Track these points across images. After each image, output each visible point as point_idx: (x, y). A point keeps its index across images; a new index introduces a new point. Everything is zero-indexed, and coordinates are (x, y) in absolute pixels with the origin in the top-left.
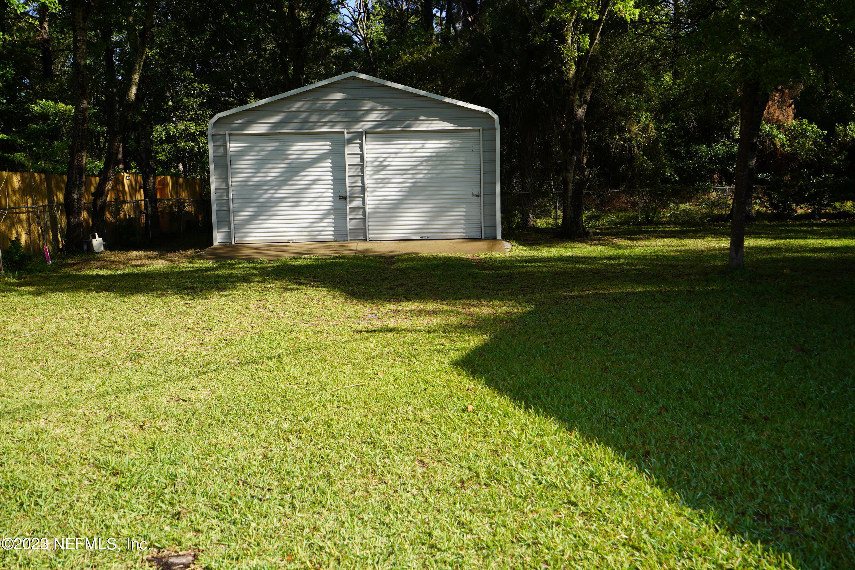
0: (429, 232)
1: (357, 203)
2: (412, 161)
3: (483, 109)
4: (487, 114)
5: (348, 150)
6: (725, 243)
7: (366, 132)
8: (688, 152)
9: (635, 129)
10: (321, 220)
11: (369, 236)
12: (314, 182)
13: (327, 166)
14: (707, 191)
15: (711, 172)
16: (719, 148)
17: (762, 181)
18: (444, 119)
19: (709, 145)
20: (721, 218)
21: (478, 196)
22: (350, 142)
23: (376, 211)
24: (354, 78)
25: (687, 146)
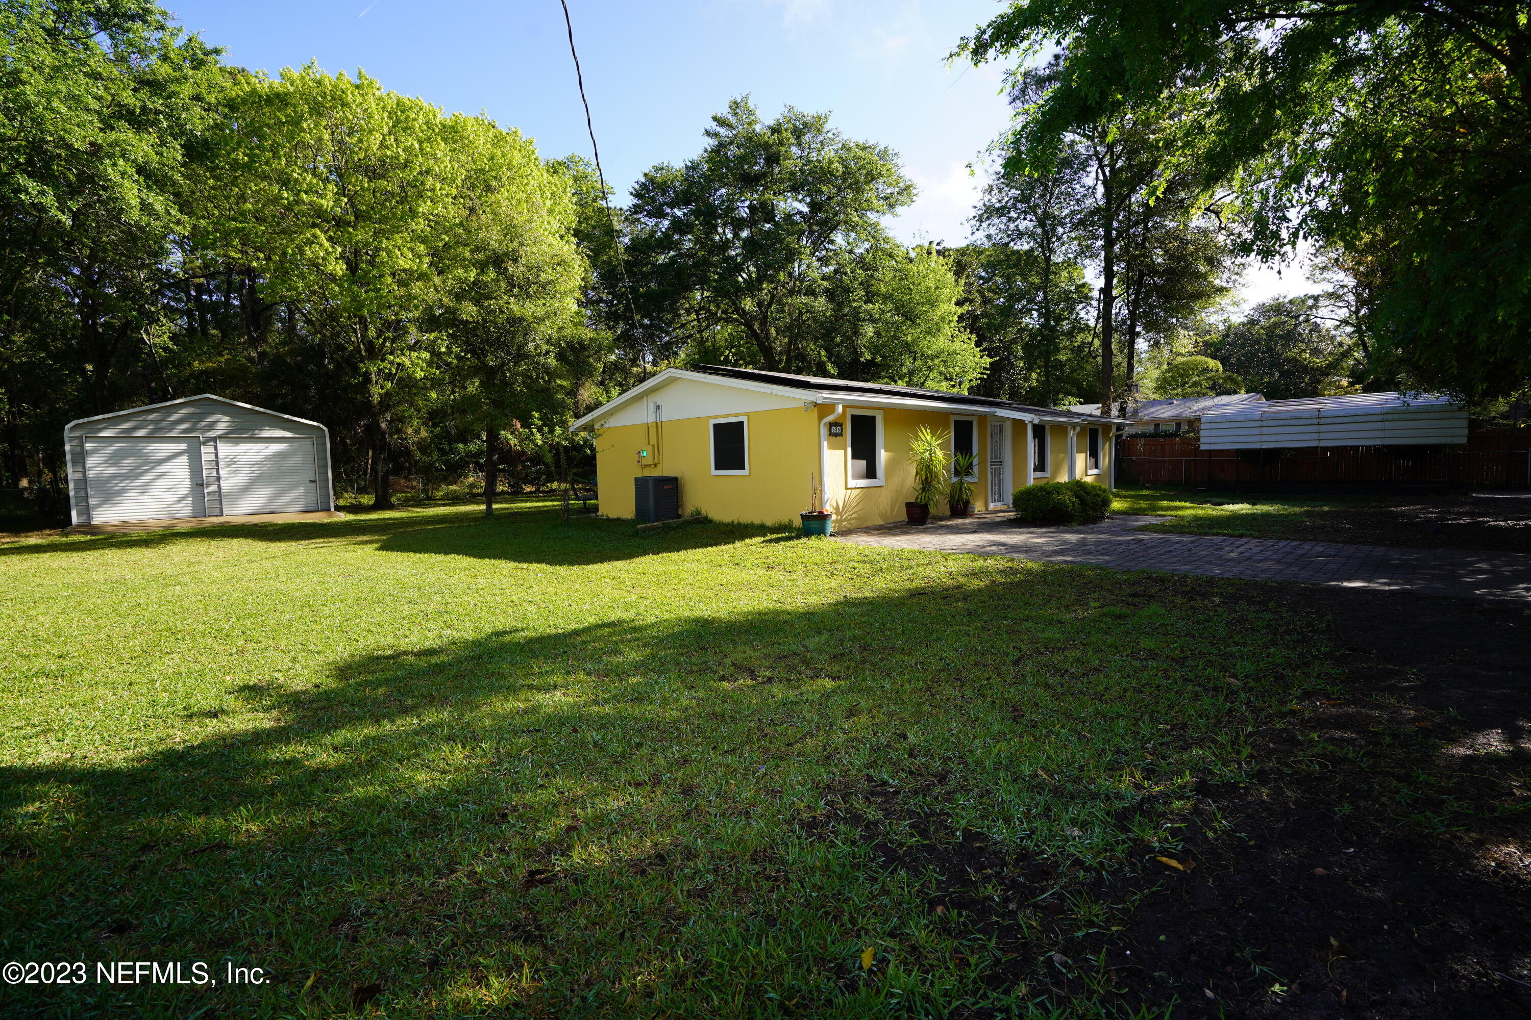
0: (271, 508)
1: (213, 488)
2: (258, 458)
3: (315, 424)
4: (318, 427)
5: (204, 449)
6: (483, 507)
7: (220, 437)
8: (451, 448)
9: (409, 431)
10: (179, 501)
11: (225, 513)
12: (164, 474)
13: (184, 459)
14: (466, 476)
15: (468, 463)
16: (473, 447)
17: (503, 470)
18: (284, 429)
19: (466, 444)
20: (478, 495)
21: (315, 481)
22: (204, 443)
23: (229, 494)
24: (208, 398)
25: (450, 444)
